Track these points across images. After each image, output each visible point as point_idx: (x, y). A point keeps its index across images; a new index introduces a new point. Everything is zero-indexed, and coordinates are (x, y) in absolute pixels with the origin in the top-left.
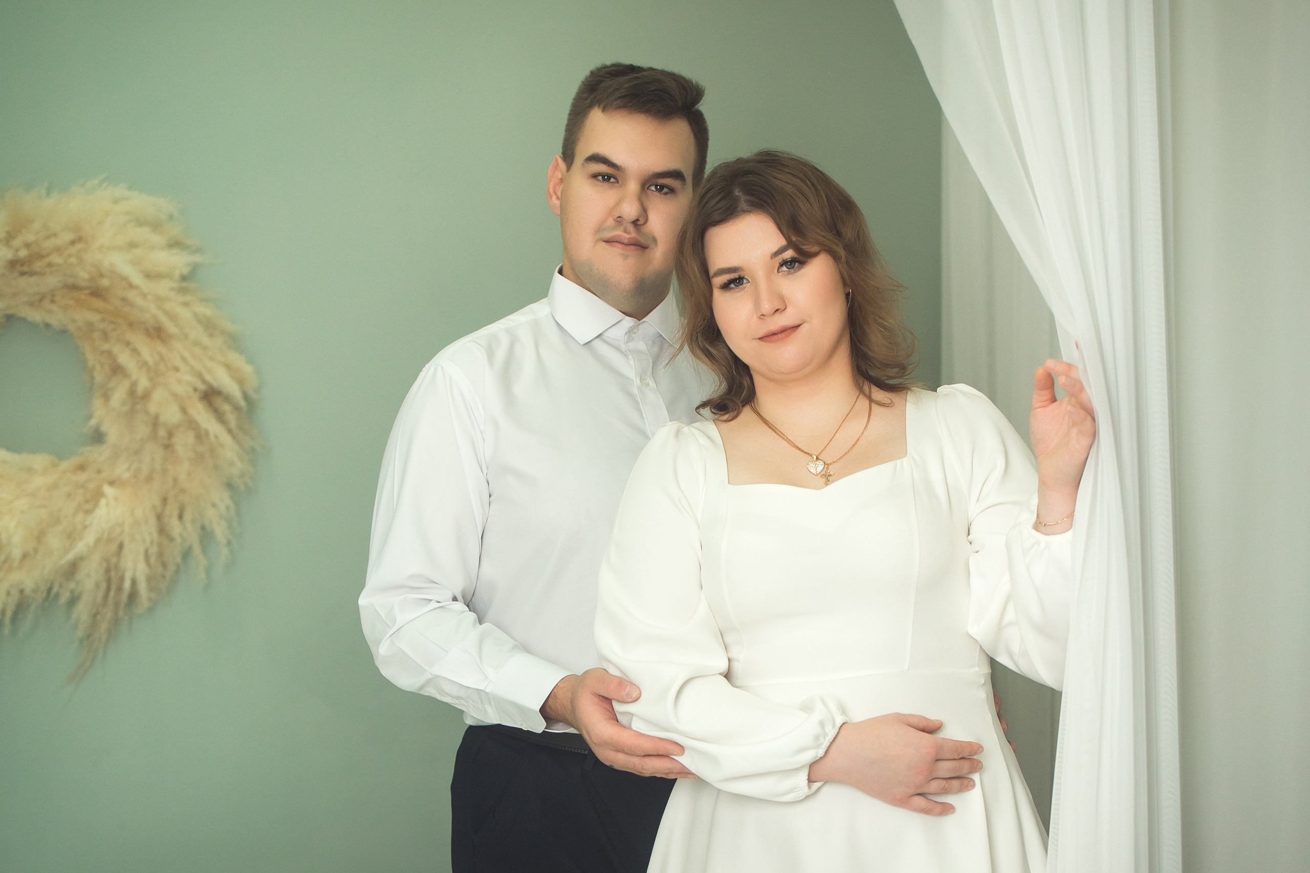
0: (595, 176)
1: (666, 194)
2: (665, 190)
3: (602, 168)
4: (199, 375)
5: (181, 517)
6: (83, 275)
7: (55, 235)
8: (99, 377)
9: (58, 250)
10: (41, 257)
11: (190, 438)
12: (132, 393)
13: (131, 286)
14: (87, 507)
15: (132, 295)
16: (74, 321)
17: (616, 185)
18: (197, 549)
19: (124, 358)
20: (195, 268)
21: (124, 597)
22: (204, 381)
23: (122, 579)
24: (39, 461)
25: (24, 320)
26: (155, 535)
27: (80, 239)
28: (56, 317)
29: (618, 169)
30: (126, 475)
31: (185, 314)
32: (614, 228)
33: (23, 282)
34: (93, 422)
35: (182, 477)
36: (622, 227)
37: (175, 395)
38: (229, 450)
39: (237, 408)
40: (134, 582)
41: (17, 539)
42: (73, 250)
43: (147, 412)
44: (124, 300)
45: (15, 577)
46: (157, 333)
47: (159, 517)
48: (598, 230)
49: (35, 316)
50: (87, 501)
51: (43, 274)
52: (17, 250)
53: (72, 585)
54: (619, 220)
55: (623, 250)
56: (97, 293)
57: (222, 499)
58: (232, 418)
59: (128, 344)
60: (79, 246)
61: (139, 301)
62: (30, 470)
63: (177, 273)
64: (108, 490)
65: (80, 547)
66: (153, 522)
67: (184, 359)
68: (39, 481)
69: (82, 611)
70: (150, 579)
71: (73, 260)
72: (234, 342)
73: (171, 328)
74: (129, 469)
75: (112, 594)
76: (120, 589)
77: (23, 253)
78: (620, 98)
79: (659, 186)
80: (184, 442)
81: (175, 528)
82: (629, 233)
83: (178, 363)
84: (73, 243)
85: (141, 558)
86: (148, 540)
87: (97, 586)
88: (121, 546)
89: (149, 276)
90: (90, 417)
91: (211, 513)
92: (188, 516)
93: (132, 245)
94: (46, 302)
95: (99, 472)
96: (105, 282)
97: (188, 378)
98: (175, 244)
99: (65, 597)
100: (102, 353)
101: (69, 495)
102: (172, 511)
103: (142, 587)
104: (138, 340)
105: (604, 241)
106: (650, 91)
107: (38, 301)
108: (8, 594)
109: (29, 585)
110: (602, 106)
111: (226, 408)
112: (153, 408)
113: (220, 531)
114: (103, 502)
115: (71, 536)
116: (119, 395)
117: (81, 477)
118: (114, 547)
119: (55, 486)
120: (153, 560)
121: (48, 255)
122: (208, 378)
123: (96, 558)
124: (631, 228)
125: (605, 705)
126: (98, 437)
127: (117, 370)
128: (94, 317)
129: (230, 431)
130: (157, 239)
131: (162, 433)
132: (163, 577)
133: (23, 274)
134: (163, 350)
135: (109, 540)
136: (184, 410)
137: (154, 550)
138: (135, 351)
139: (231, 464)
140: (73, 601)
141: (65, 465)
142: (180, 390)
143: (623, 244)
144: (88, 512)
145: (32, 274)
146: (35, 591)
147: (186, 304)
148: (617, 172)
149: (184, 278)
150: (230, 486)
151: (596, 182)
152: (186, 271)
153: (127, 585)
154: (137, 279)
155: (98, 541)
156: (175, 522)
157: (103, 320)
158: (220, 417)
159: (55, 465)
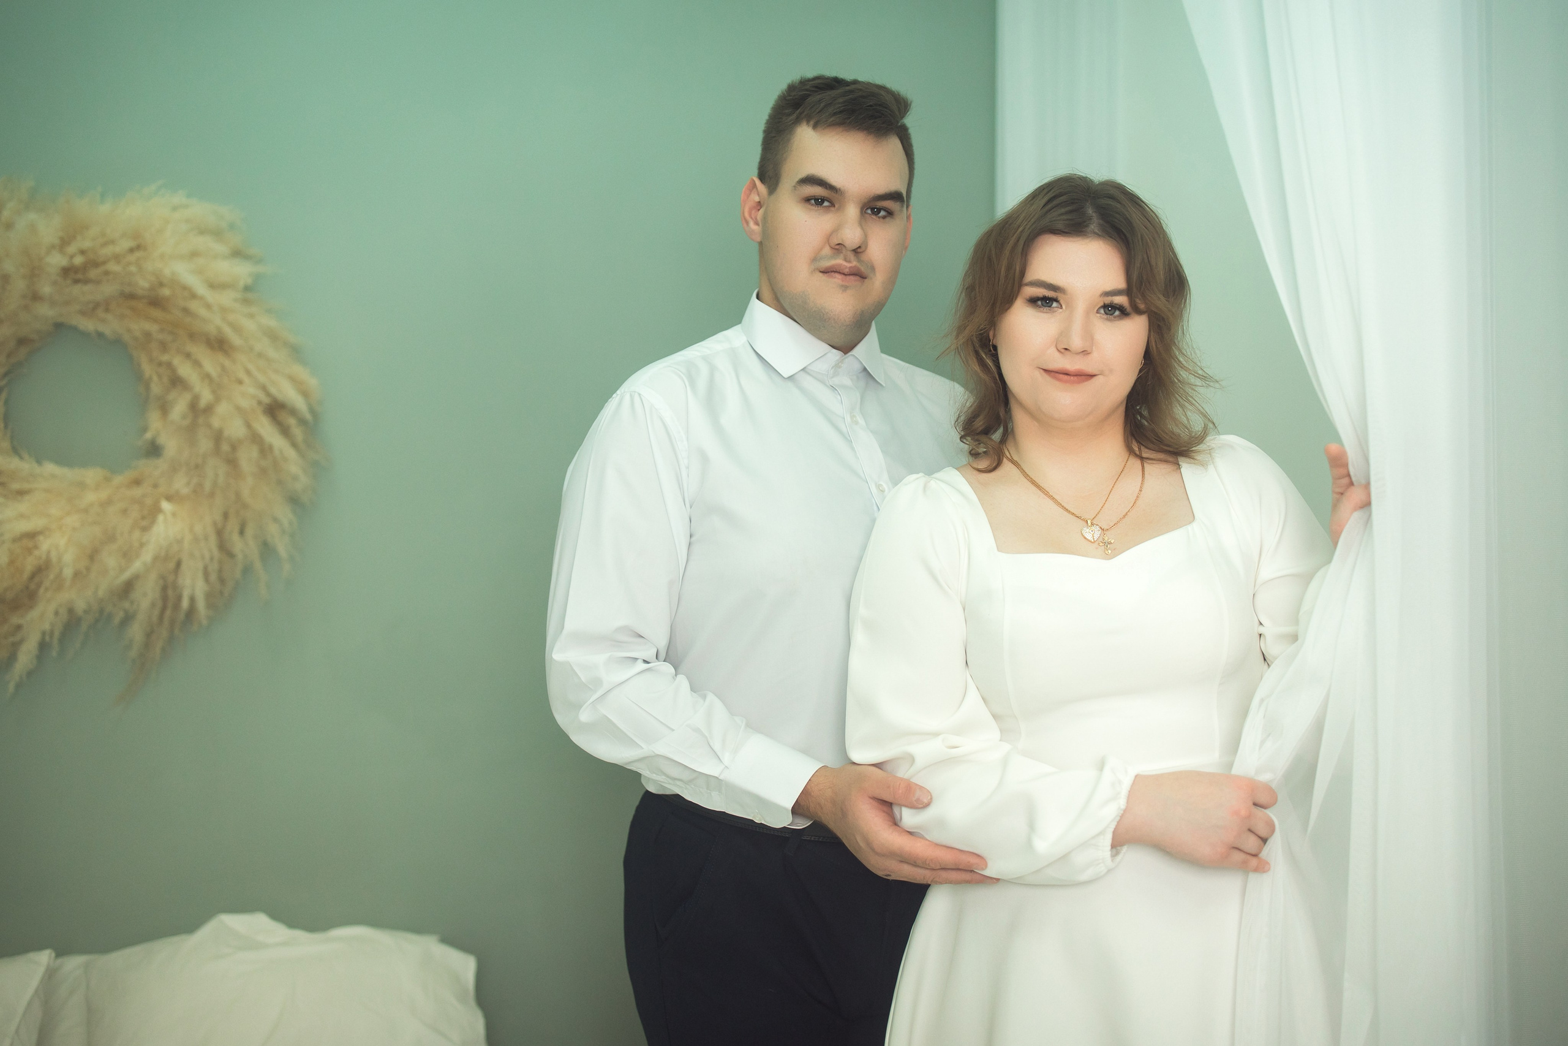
0: (807, 200)
1: (884, 217)
2: (882, 213)
3: (817, 191)
4: (264, 388)
5: (242, 532)
6: (143, 284)
7: (112, 242)
8: (156, 389)
9: (117, 258)
10: (96, 264)
11: (255, 453)
12: (193, 406)
13: (194, 296)
14: (144, 523)
15: (194, 306)
16: (129, 331)
17: (832, 209)
18: (258, 565)
19: (185, 370)
20: (257, 277)
21: (181, 616)
22: (268, 394)
23: (179, 598)
24: (91, 475)
25: (75, 329)
26: (216, 553)
27: (138, 247)
28: (111, 325)
29: (837, 191)
30: (185, 491)
31: (249, 325)
32: (832, 257)
33: (77, 290)
34: (148, 435)
35: (246, 493)
36: (842, 255)
37: (238, 409)
38: (294, 465)
39: (302, 422)
40: (192, 600)
41: (68, 557)
42: (132, 258)
43: (209, 426)
44: (186, 311)
45: (66, 596)
46: (219, 345)
47: (220, 533)
48: (814, 259)
49: (87, 325)
50: (143, 518)
51: (98, 282)
52: (72, 257)
53: (126, 605)
54: (839, 248)
55: (843, 281)
56: (156, 302)
57: (285, 514)
58: (298, 432)
59: (188, 356)
60: (138, 254)
61: (203, 312)
62: (82, 485)
63: (242, 284)
64: (166, 506)
65: (137, 566)
66: (213, 540)
67: (248, 372)
68: (90, 497)
69: (136, 631)
70: (209, 596)
71: (133, 269)
72: (296, 352)
73: (236, 340)
74: (188, 484)
75: (168, 613)
76: (177, 605)
77: (78, 260)
78: (835, 114)
79: (877, 209)
80: (248, 457)
81: (238, 545)
82: (850, 262)
83: (242, 375)
84: (131, 250)
85: (200, 575)
86: (207, 556)
87: (153, 605)
88: (179, 564)
89: (213, 286)
90: (145, 429)
91: (273, 529)
92: (250, 532)
93: (194, 254)
94: (100, 313)
95: (155, 486)
96: (166, 292)
97: (252, 390)
98: (237, 254)
99: (119, 616)
100: (160, 364)
101: (125, 512)
102: (233, 526)
103: (201, 605)
104: (199, 351)
105: (820, 272)
106: (868, 106)
107: (92, 309)
108: (56, 613)
109: (80, 606)
110: (812, 123)
111: (292, 421)
112: (216, 423)
113: (282, 547)
114: (161, 518)
115: (128, 555)
116: (179, 408)
117: (137, 492)
118: (171, 565)
119: (109, 502)
120: (213, 577)
121: (104, 263)
122: (273, 391)
123: (153, 576)
124: (851, 256)
125: (885, 809)
126: (154, 450)
127: (176, 382)
128: (153, 328)
129: (294, 445)
130: (221, 248)
131: (225, 447)
132: (221, 593)
133: (76, 281)
134: (227, 363)
135: (166, 558)
136: (249, 426)
137: (214, 567)
138: (197, 364)
139: (295, 478)
140: (128, 619)
141: (118, 480)
142: (245, 403)
143: (844, 274)
144: (145, 529)
145: (87, 281)
146: (86, 612)
147: (251, 316)
148: (834, 195)
149: (247, 289)
150: (294, 500)
151: (809, 206)
152: (249, 281)
153: (185, 603)
154: (201, 289)
155: (156, 558)
156: (235, 537)
157: (162, 330)
158: (285, 431)
159: (107, 480)
